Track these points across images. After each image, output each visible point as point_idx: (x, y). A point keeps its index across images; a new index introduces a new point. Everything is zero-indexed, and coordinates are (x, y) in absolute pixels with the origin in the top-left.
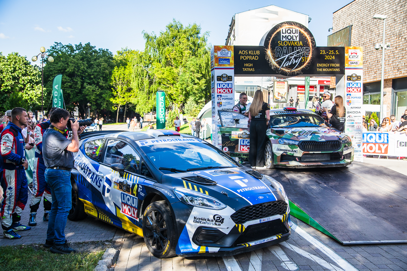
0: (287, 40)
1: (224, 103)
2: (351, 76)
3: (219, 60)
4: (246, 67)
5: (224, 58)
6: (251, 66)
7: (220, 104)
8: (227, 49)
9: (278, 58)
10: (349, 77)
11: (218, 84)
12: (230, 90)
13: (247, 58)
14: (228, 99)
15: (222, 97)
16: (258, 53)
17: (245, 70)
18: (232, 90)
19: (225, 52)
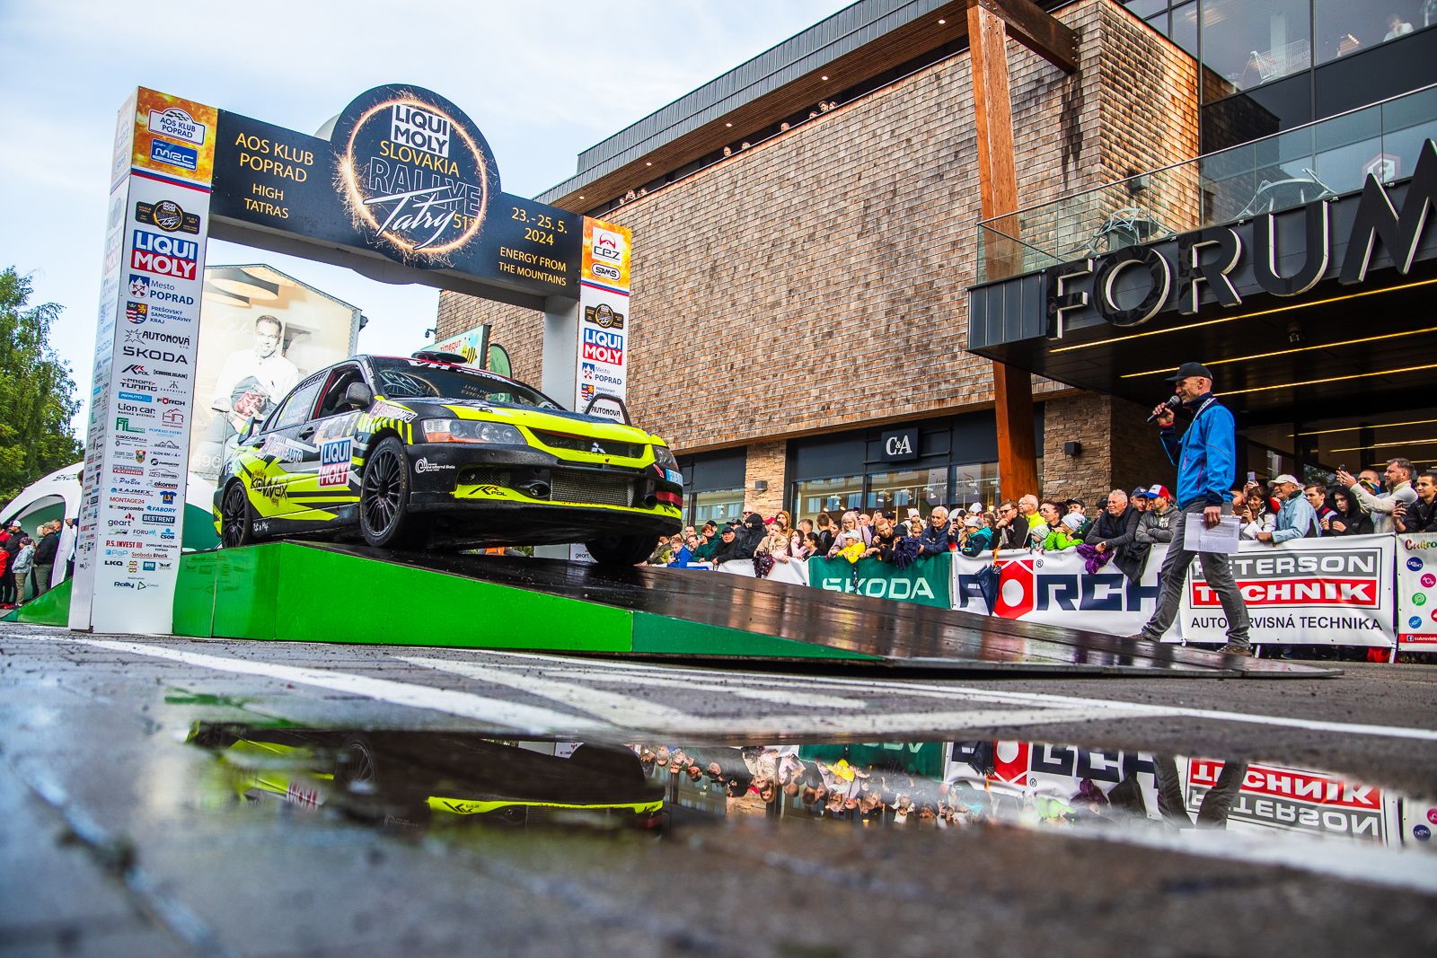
0: (411, 145)
1: (158, 312)
2: (597, 310)
3: (155, 147)
4: (257, 197)
5: (175, 143)
6: (279, 197)
7: (139, 313)
8: (190, 112)
9: (376, 196)
10: (592, 312)
11: (140, 235)
12: (187, 268)
13: (265, 166)
14: (175, 298)
15: (152, 288)
16: (306, 158)
17: (253, 206)
18: (194, 267)
19: (184, 122)
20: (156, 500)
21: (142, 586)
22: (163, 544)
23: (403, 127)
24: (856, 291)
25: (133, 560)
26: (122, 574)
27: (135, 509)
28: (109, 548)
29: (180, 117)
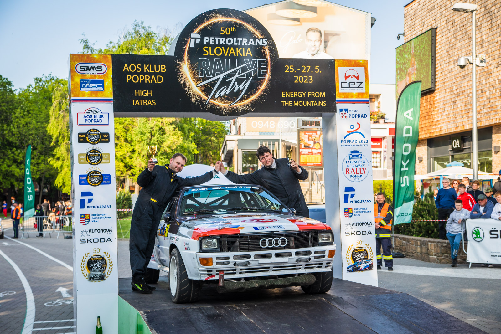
4: (138, 98)
6: (149, 94)
13: (140, 79)
16: (162, 68)
17: (136, 103)
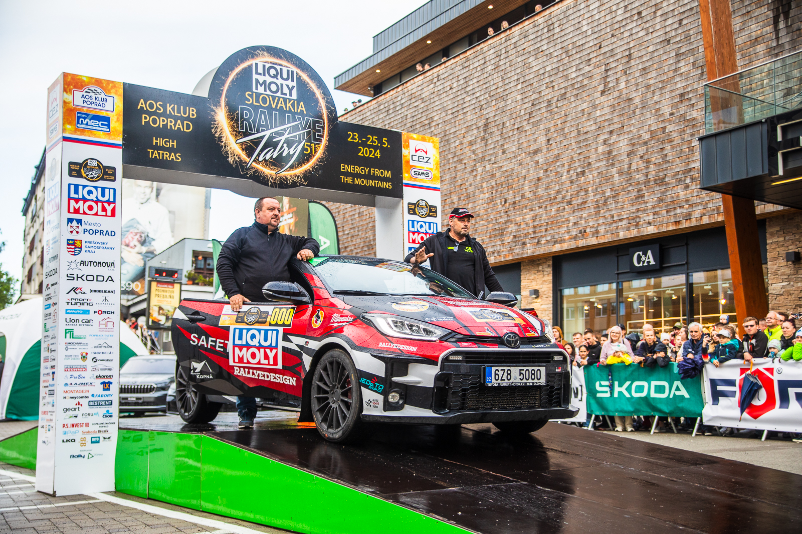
1: (90, 245)
2: (417, 205)
3: (79, 118)
4: (157, 148)
5: (93, 113)
6: (173, 145)
7: (76, 247)
8: (102, 87)
10: (413, 207)
12: (109, 208)
13: (161, 122)
14: (101, 232)
15: (84, 227)
16: (191, 112)
17: (154, 155)
18: (115, 206)
19: (98, 96)
20: (98, 389)
21: (92, 456)
22: (104, 422)
23: (261, 79)
24: (602, 138)
25: (83, 436)
26: (75, 448)
27: (82, 397)
28: (65, 429)
29: (95, 92)
